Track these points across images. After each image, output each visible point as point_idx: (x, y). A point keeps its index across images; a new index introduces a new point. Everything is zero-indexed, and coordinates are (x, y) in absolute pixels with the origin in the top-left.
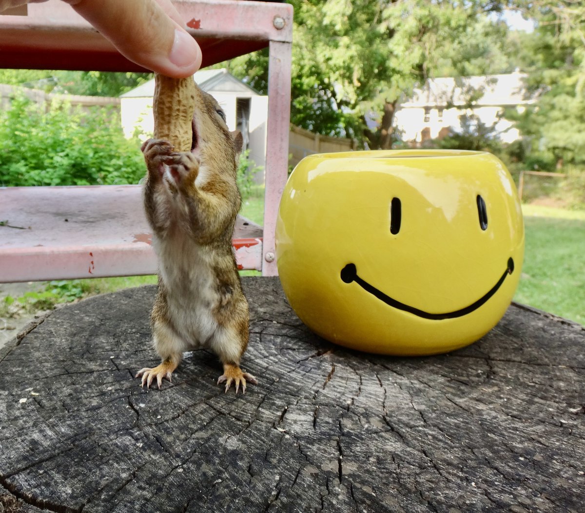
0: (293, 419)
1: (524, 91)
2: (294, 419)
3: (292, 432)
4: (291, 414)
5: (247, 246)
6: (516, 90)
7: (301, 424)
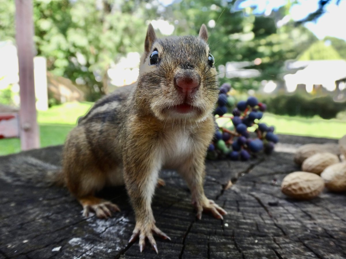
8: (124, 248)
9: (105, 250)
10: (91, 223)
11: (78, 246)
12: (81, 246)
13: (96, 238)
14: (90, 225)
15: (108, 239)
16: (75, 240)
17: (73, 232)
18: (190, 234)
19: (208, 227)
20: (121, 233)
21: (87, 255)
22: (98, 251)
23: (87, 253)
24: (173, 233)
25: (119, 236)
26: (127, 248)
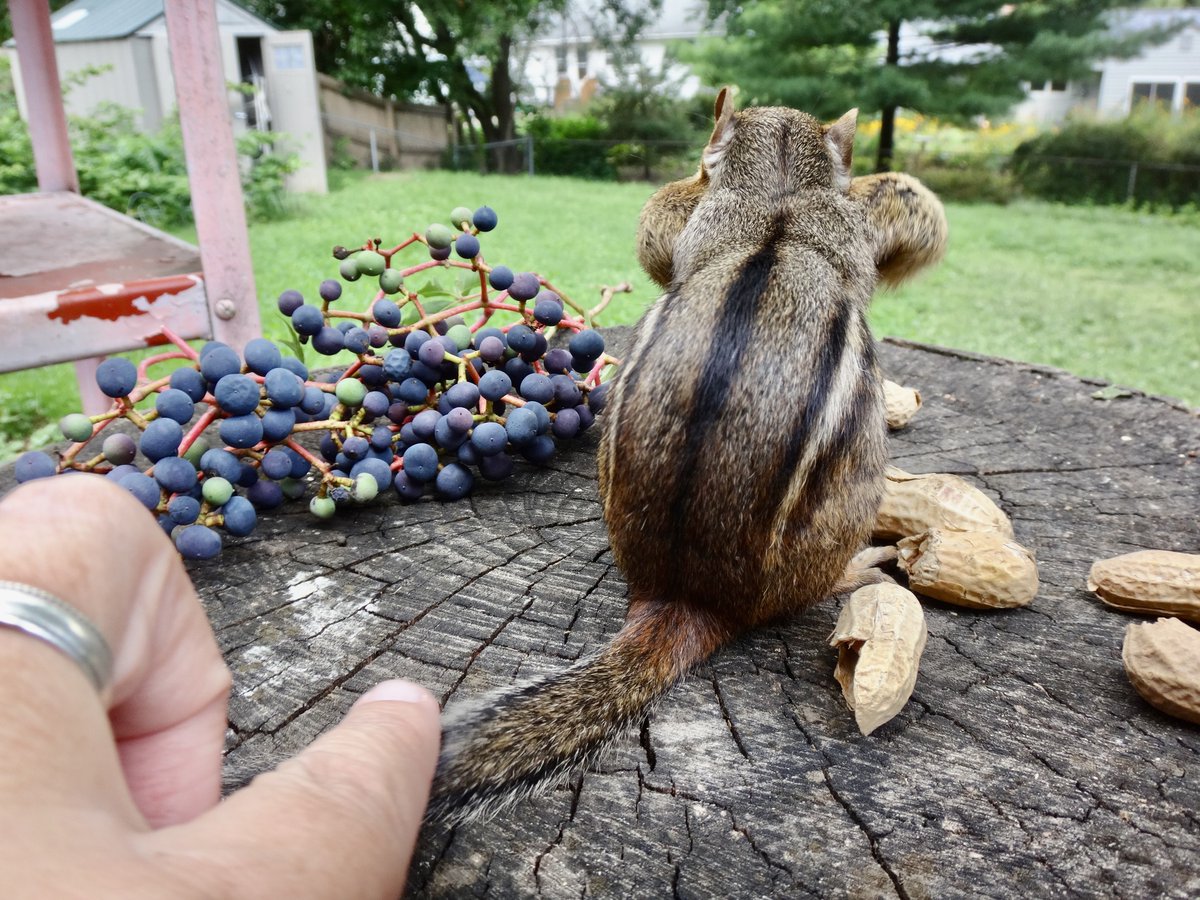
0: (676, 739)
1: (703, 15)
2: (680, 738)
3: (701, 788)
4: (665, 725)
5: (174, 291)
6: (691, 13)
7: (708, 753)
8: (346, 673)
9: (306, 675)
10: (299, 612)
11: (259, 666)
12: (265, 664)
13: (298, 647)
14: (296, 615)
15: (322, 652)
16: (256, 650)
17: (258, 632)
18: (489, 649)
19: (536, 635)
20: (352, 639)
21: (270, 685)
22: (294, 677)
23: (271, 681)
24: (455, 645)
25: (345, 647)
26: (352, 674)
